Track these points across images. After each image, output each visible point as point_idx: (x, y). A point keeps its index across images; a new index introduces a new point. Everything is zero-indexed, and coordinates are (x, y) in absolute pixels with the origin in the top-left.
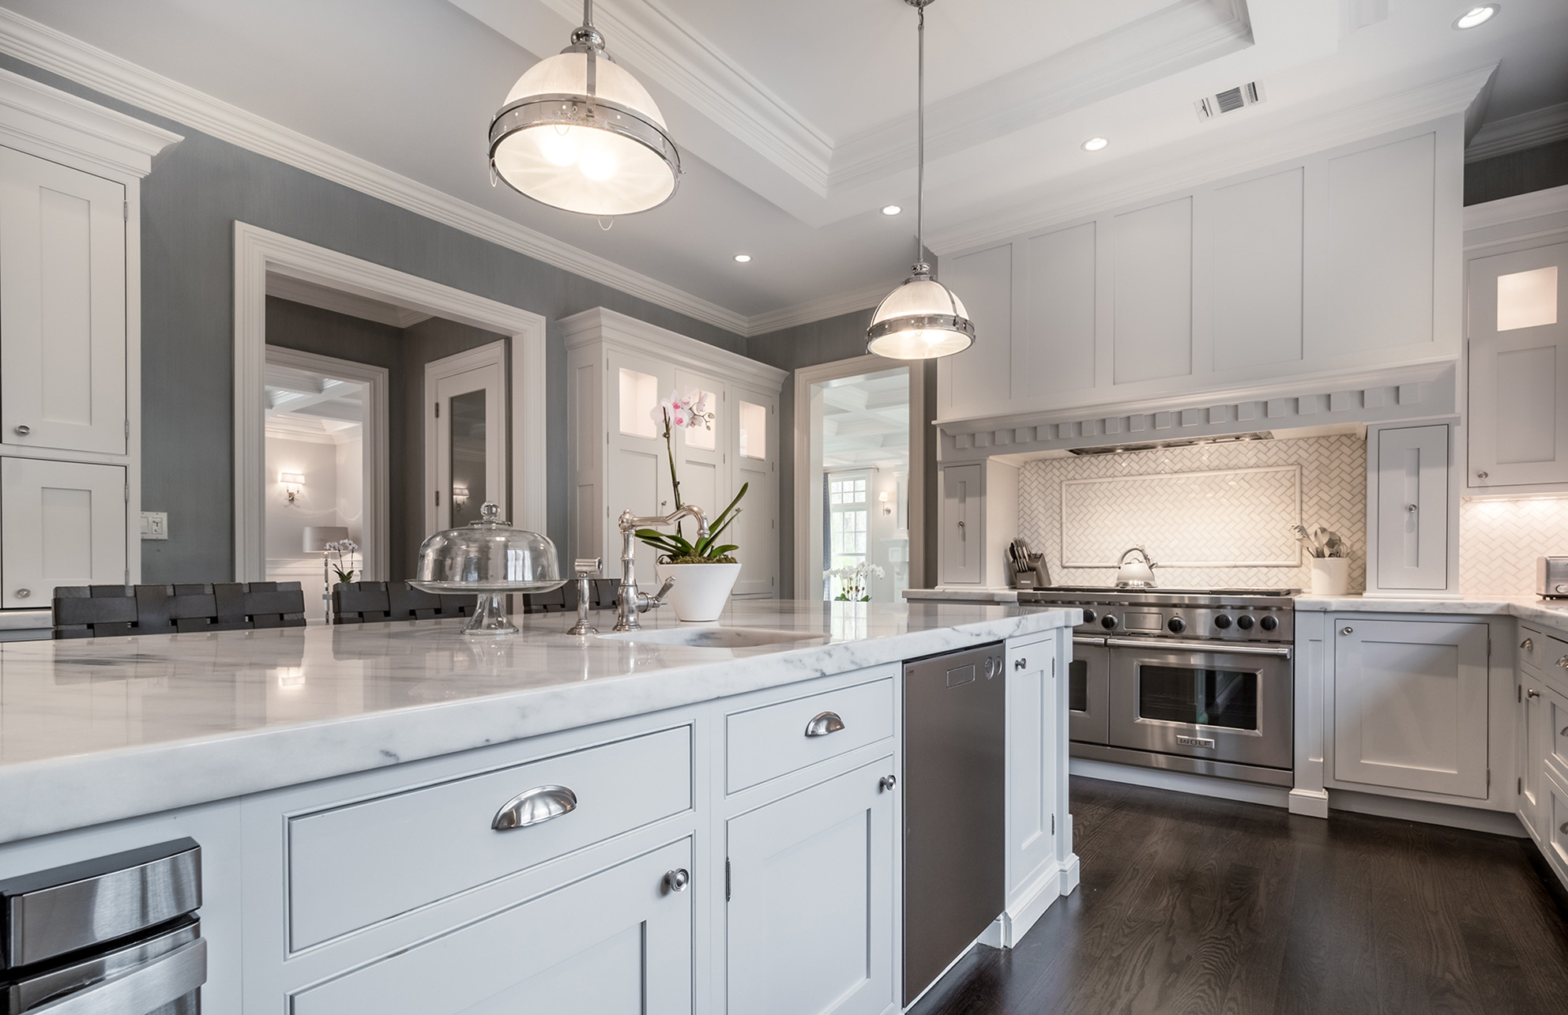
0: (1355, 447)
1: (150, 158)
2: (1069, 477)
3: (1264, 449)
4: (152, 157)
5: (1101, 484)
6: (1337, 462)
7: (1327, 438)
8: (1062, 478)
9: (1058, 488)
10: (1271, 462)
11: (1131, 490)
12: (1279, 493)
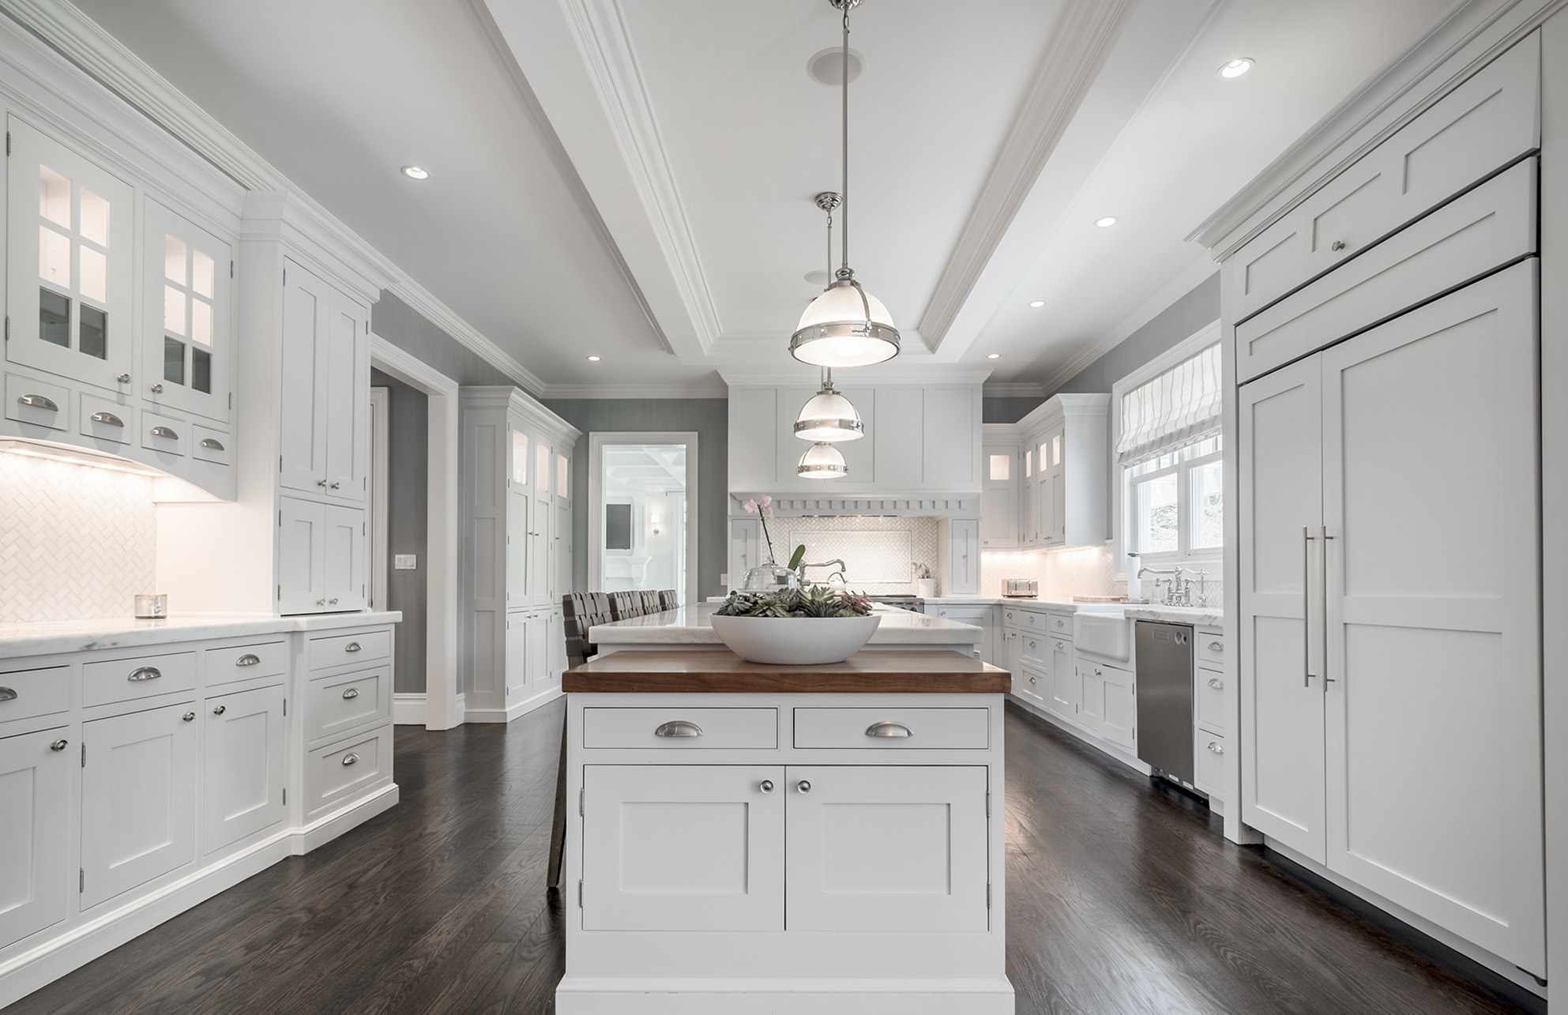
0: (934, 524)
1: (379, 291)
2: (794, 528)
3: (895, 521)
4: (381, 290)
5: (813, 534)
6: (926, 531)
7: (922, 518)
8: (790, 529)
9: (787, 535)
10: (898, 528)
11: (829, 539)
12: (901, 545)
